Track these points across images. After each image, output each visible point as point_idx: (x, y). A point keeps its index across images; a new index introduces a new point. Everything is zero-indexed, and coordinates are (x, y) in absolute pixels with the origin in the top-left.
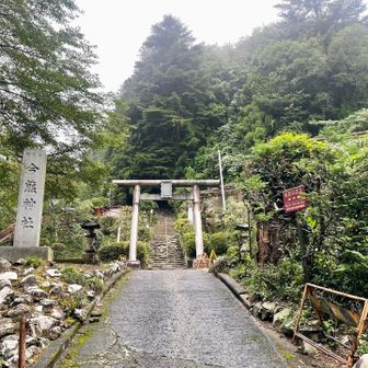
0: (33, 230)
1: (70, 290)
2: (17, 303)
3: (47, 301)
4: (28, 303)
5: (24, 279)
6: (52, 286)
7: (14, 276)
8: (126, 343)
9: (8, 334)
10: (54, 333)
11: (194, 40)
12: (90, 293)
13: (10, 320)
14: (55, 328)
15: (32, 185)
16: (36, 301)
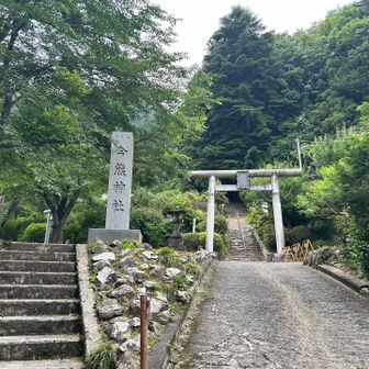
0: (123, 213)
1: (168, 274)
2: (120, 284)
3: (150, 283)
4: (131, 284)
5: (123, 260)
6: (151, 268)
7: (112, 256)
8: (245, 334)
9: (115, 316)
10: (164, 317)
11: (264, 28)
12: (189, 278)
13: (115, 301)
14: (165, 312)
15: (121, 168)
16: (138, 283)
